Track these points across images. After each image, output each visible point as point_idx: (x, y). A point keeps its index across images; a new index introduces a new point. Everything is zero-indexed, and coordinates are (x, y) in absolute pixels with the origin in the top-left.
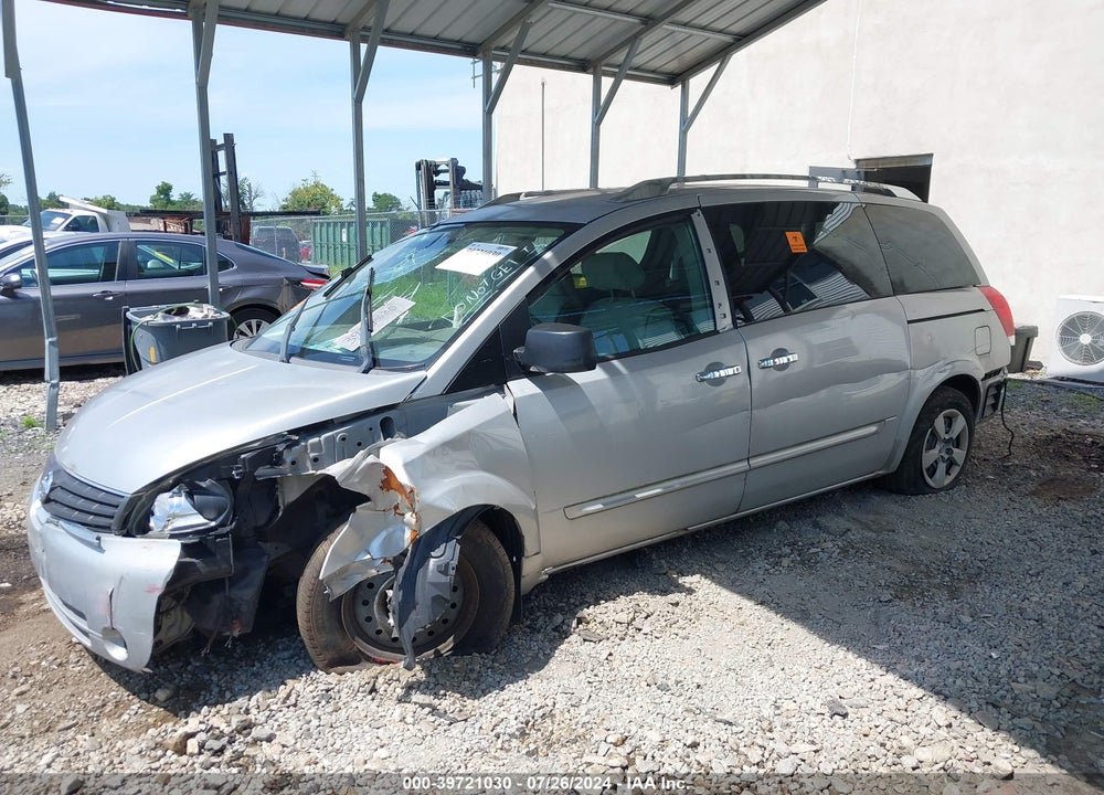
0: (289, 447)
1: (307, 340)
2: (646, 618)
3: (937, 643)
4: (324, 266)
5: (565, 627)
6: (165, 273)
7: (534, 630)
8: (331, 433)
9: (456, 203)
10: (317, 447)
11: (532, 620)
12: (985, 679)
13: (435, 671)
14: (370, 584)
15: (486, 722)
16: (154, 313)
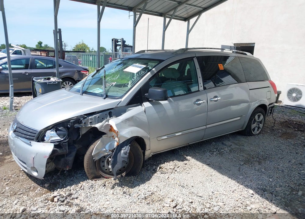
0: (84, 119)
1: (87, 89)
2: (178, 168)
3: (256, 176)
4: (87, 67)
5: (156, 170)
6: (42, 68)
7: (148, 170)
8: (95, 115)
9: (123, 51)
10: (91, 119)
11: (147, 167)
12: (268, 186)
13: (121, 180)
14: (104, 157)
15: (135, 195)
16: (41, 79)
